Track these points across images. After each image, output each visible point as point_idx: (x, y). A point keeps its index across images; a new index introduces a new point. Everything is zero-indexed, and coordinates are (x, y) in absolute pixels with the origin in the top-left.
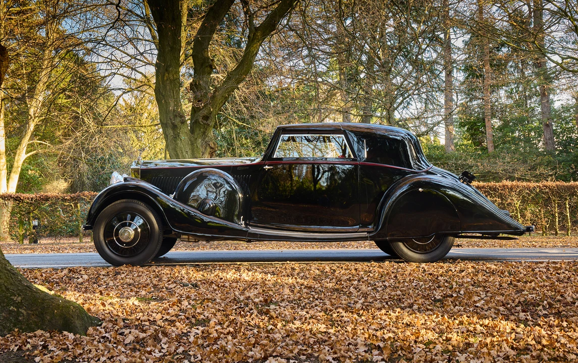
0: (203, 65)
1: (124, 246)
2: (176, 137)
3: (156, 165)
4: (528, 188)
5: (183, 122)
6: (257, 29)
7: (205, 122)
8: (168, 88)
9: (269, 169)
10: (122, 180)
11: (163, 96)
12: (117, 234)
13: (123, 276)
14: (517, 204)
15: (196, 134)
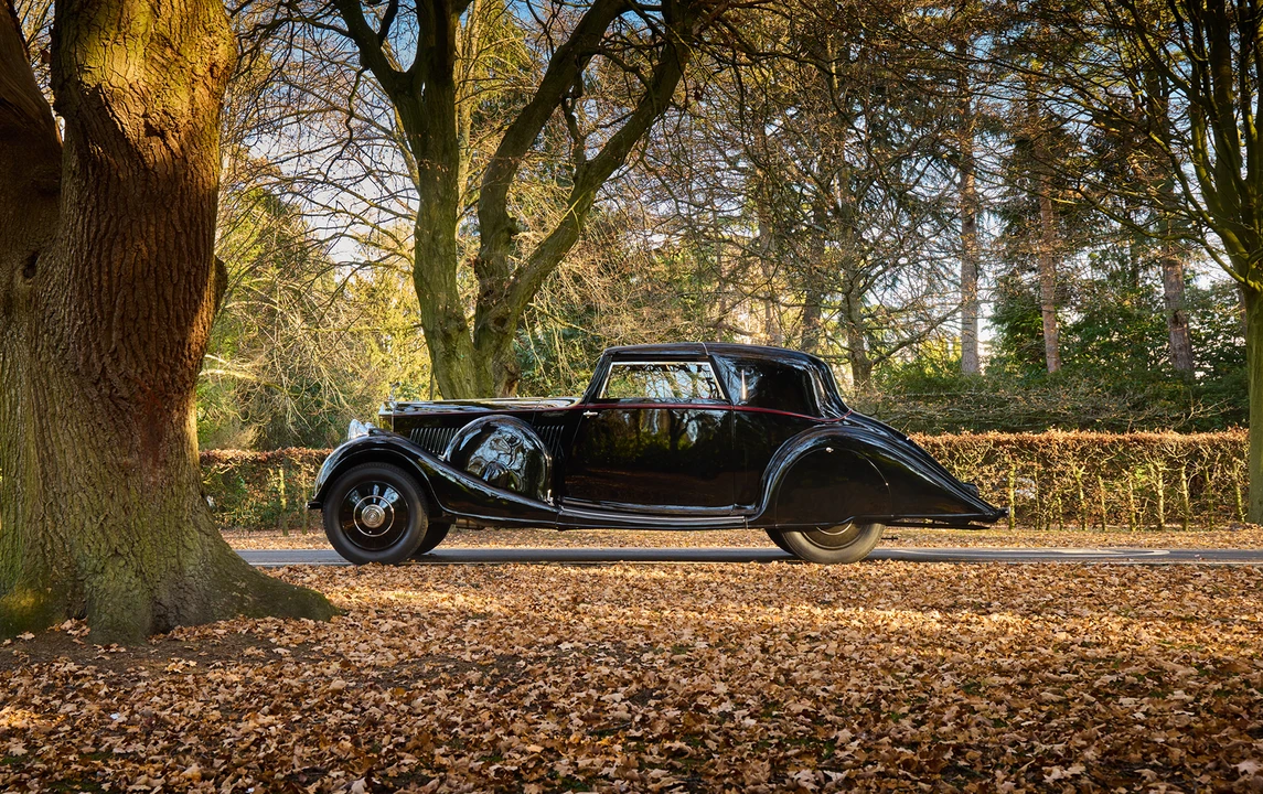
0: (497, 228)
1: (369, 534)
2: (448, 356)
3: (416, 408)
4: (1100, 443)
5: (463, 329)
6: (590, 164)
7: (499, 328)
8: (436, 269)
9: (591, 416)
10: (366, 433)
11: (428, 284)
12: (359, 516)
13: (369, 576)
14: (1077, 473)
15: (484, 349)
